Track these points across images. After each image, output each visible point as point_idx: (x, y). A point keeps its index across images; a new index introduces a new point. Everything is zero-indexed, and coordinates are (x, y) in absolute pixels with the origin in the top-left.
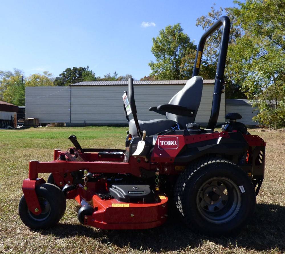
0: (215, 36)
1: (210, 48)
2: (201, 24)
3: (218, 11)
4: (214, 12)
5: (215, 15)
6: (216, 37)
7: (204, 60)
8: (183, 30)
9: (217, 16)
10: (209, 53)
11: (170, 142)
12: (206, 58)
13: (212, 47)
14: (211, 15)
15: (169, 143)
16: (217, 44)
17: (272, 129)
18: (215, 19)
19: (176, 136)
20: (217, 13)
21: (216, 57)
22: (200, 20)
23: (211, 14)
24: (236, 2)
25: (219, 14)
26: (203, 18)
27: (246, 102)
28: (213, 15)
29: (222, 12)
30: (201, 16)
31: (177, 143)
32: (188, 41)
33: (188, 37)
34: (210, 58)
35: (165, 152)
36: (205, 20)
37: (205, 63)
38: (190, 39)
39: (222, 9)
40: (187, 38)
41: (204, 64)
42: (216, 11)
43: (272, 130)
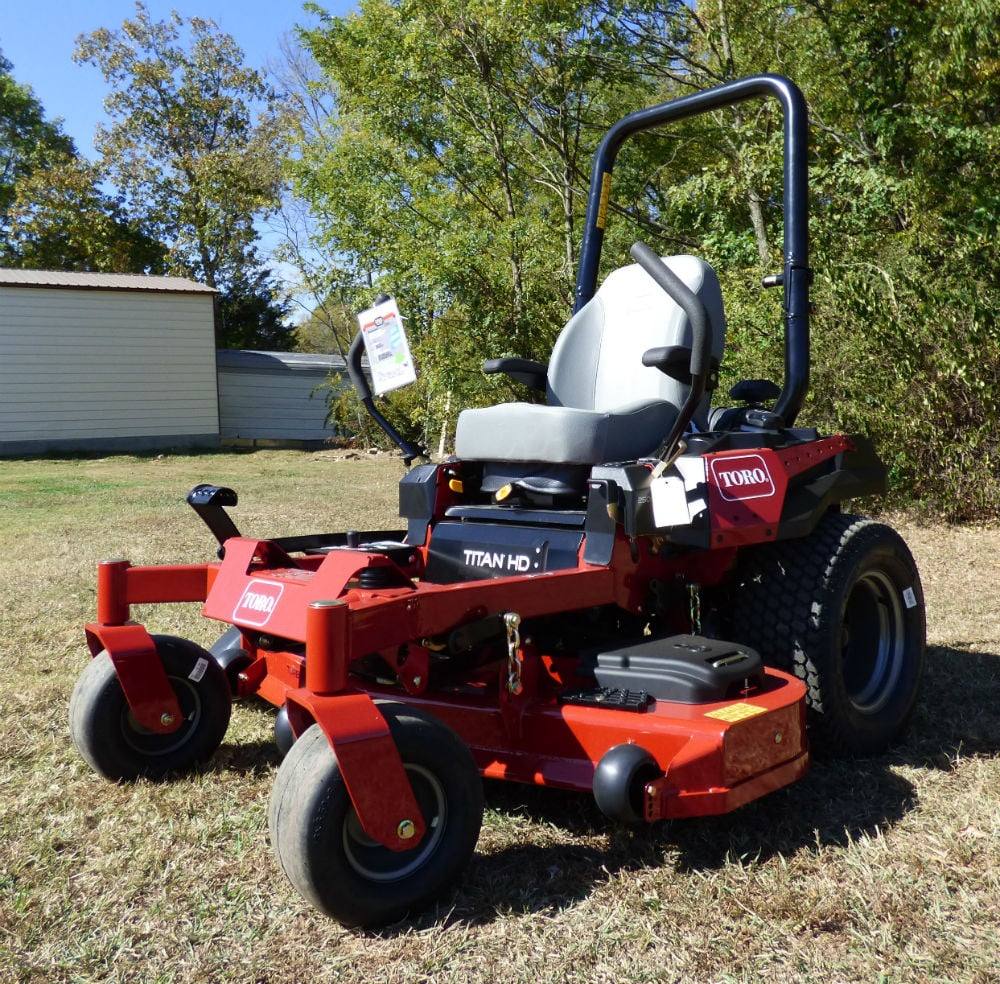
0: (153, 112)
1: (133, 155)
2: (96, 59)
3: (162, 21)
4: (146, 24)
5: (152, 34)
6: (157, 118)
7: (109, 198)
8: (12, 66)
9: (159, 41)
10: (130, 176)
11: (747, 473)
12: (120, 192)
13: (138, 153)
14: (136, 34)
15: (747, 477)
16: (162, 144)
17: (375, 449)
18: (152, 50)
19: (754, 453)
20: (160, 30)
21: (157, 191)
22: (90, 41)
23: (135, 29)
24: (315, 8)
25: (168, 34)
26: (105, 37)
27: (284, 361)
28: (144, 33)
29: (178, 28)
30: (96, 28)
31: (766, 476)
32: (33, 114)
33: (34, 98)
34: (134, 193)
35: (746, 507)
36: (111, 46)
37: (111, 212)
38: (42, 109)
39: (179, 19)
40: (31, 103)
41: (109, 213)
42: (154, 21)
43: (379, 453)
